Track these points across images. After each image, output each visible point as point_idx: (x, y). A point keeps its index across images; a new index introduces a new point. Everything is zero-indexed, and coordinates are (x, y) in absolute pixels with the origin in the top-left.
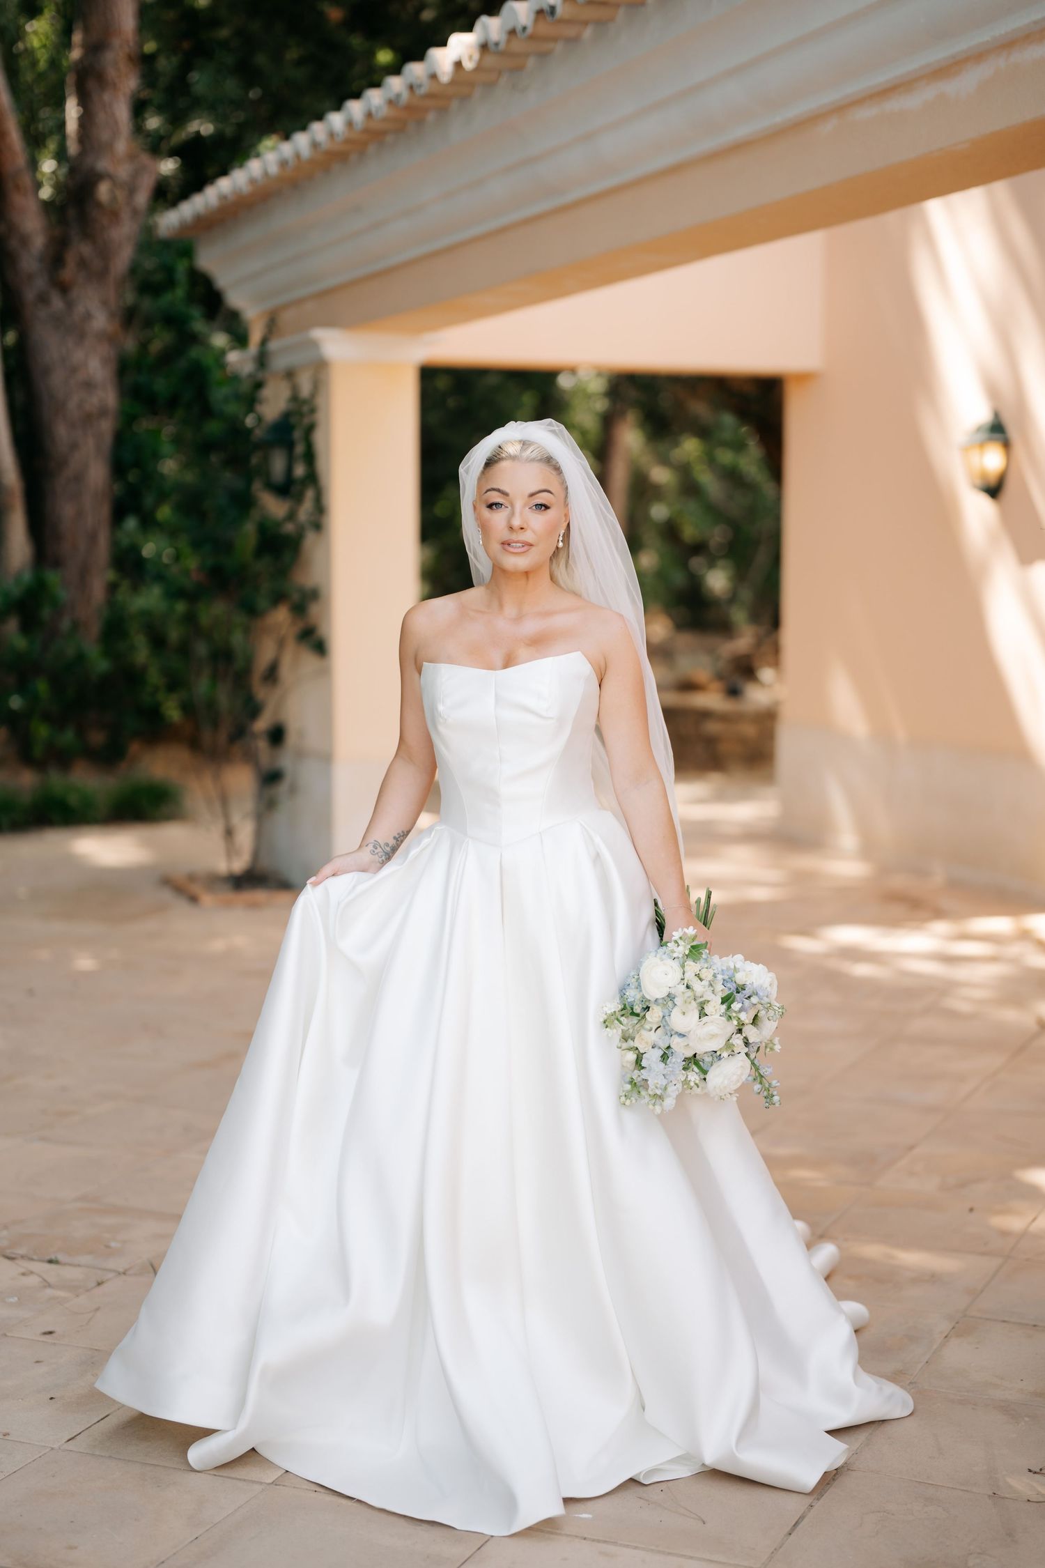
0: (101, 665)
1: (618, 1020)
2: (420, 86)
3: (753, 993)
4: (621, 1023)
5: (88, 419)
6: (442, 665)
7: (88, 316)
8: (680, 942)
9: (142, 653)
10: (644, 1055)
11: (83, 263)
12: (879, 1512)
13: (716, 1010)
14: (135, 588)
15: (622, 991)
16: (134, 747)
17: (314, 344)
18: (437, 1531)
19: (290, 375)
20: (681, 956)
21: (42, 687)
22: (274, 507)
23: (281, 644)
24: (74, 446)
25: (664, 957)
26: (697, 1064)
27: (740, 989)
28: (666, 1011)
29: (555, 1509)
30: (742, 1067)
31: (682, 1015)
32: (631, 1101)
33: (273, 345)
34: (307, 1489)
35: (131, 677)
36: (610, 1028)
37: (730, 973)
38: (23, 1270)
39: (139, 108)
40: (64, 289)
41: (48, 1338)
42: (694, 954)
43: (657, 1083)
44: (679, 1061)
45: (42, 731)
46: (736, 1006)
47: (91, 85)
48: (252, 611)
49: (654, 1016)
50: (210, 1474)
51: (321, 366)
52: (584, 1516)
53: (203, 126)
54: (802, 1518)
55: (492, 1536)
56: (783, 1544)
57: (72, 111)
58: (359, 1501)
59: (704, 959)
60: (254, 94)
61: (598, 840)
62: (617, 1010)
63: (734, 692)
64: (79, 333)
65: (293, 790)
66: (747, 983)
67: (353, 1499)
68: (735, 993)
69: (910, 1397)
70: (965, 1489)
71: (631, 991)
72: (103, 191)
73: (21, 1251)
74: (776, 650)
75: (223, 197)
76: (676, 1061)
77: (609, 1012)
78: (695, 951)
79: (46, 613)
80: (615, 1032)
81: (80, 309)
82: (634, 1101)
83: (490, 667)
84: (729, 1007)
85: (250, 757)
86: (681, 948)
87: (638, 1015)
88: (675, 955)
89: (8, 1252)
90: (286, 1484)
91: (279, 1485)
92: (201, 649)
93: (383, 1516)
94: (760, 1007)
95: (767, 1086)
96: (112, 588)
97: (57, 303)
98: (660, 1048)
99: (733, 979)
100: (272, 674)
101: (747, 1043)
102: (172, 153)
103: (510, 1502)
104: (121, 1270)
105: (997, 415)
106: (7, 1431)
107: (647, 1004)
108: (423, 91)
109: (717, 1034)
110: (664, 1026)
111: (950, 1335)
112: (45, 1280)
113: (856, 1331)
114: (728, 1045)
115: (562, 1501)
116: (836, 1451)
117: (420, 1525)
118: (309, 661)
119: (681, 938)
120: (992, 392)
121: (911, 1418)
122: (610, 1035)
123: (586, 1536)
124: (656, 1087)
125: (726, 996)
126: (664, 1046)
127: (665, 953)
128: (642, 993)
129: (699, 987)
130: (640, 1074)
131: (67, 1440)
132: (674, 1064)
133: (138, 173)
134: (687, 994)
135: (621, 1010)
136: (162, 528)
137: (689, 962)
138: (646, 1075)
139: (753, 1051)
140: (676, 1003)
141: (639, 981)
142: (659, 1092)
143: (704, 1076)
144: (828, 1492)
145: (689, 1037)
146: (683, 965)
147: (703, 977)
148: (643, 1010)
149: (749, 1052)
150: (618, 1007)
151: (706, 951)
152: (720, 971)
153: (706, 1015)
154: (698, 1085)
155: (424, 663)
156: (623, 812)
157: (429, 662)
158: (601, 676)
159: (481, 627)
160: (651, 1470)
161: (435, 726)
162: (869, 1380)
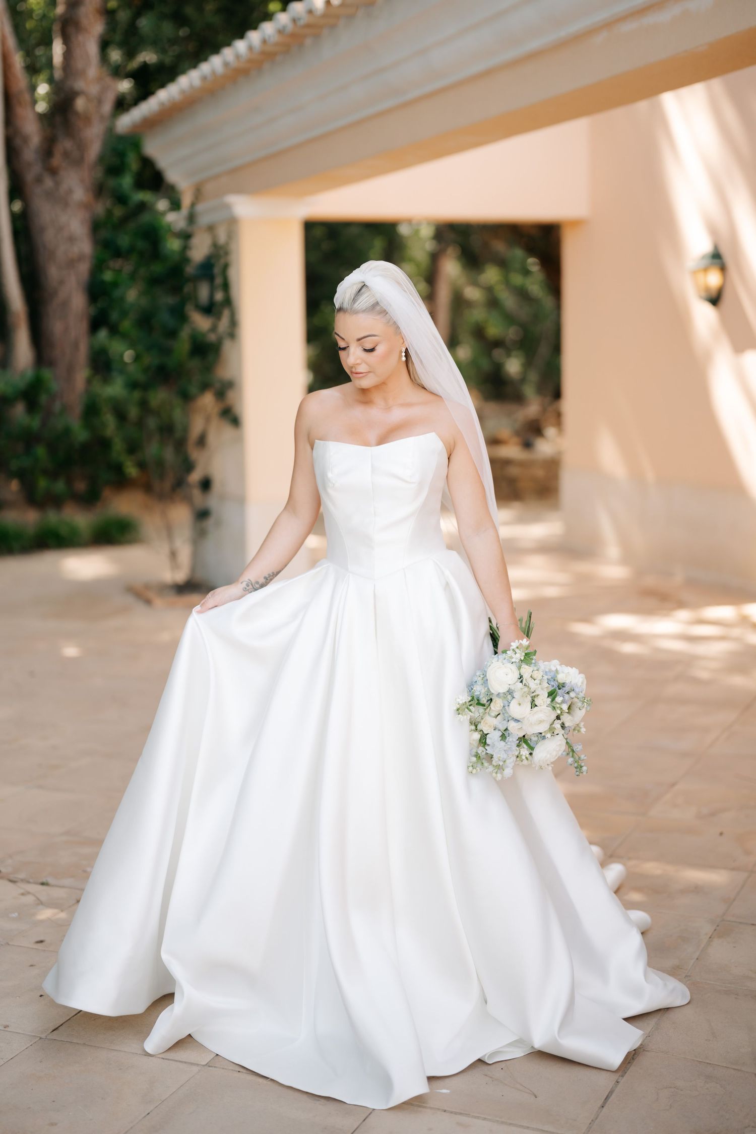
0: (81, 435)
1: (467, 708)
2: (299, 19)
3: (571, 689)
4: (470, 710)
5: (71, 263)
6: (330, 442)
7: (70, 191)
8: (517, 651)
9: (110, 425)
10: (487, 736)
11: (66, 155)
12: (671, 1087)
13: (544, 702)
14: (104, 381)
15: (470, 686)
16: (107, 493)
17: (228, 207)
18: (331, 1106)
19: (211, 228)
20: (517, 661)
21: (41, 451)
22: (201, 322)
23: (208, 420)
24: (62, 282)
25: (504, 661)
26: (526, 742)
27: (561, 686)
28: (506, 702)
29: (421, 1088)
30: (560, 745)
31: (518, 705)
32: (477, 771)
33: (200, 208)
34: (232, 1070)
35: (104, 444)
36: (462, 715)
37: (552, 674)
38: (22, 891)
39: (104, 45)
40: (53, 172)
41: (39, 946)
42: (527, 660)
43: (499, 757)
44: (515, 740)
45: (43, 483)
46: (559, 699)
47: (71, 30)
48: (187, 397)
49: (497, 705)
50: (159, 1058)
51: (232, 222)
52: (444, 1091)
53: (148, 57)
54: (611, 1092)
55: (374, 1109)
56: (598, 1116)
57: (58, 49)
58: (272, 1080)
59: (534, 663)
60: (184, 32)
61: (448, 573)
62: (467, 701)
63: (527, 445)
64: (64, 202)
65: (218, 523)
66: (567, 682)
67: (268, 1078)
68: (557, 689)
69: (687, 990)
70: (736, 1068)
71: (477, 686)
72: (80, 104)
73: (21, 876)
74: (559, 415)
75: (162, 104)
76: (513, 740)
77: (461, 702)
78: (528, 657)
79: (43, 399)
80: (465, 718)
81: (64, 187)
82: (479, 770)
83: (366, 444)
84: (553, 700)
85: (188, 499)
86: (518, 655)
87: (484, 705)
88: (513, 660)
89: (12, 877)
90: (216, 1066)
91: (211, 1067)
92: (152, 423)
93: (290, 1092)
94: (576, 700)
95: (577, 758)
96: (89, 381)
97: (49, 183)
98: (499, 730)
99: (556, 679)
100: (202, 441)
101: (563, 726)
102: (128, 75)
103: (387, 1083)
105: (716, 248)
106: (7, 1023)
107: (491, 697)
108: (302, 22)
109: (544, 721)
110: (503, 714)
111: (712, 936)
112: (38, 899)
113: (642, 933)
114: (552, 730)
115: (426, 1079)
116: (633, 1036)
117: (319, 1100)
118: (228, 431)
119: (517, 647)
120: (713, 232)
121: (688, 1006)
122: (461, 720)
123: (446, 1109)
124: (499, 760)
125: (551, 691)
126: (503, 728)
127: (505, 659)
128: (486, 689)
129: (533, 685)
130: (484, 750)
131: (51, 1030)
132: (511, 742)
133: (104, 90)
134: (524, 690)
135: (470, 701)
136: (124, 336)
137: (524, 666)
138: (490, 750)
139: (567, 732)
140: (515, 696)
141: (485, 679)
142: (501, 763)
143: (532, 752)
144: (630, 1069)
145: (522, 722)
146: (519, 668)
147: (535, 677)
148: (487, 701)
149: (565, 733)
150: (468, 699)
151: (534, 657)
152: (546, 672)
153: (536, 706)
154: (527, 758)
155: (316, 441)
156: (466, 553)
157: (320, 439)
158: (451, 451)
159: (359, 413)
160: (494, 1052)
161: (325, 489)
162: (656, 977)
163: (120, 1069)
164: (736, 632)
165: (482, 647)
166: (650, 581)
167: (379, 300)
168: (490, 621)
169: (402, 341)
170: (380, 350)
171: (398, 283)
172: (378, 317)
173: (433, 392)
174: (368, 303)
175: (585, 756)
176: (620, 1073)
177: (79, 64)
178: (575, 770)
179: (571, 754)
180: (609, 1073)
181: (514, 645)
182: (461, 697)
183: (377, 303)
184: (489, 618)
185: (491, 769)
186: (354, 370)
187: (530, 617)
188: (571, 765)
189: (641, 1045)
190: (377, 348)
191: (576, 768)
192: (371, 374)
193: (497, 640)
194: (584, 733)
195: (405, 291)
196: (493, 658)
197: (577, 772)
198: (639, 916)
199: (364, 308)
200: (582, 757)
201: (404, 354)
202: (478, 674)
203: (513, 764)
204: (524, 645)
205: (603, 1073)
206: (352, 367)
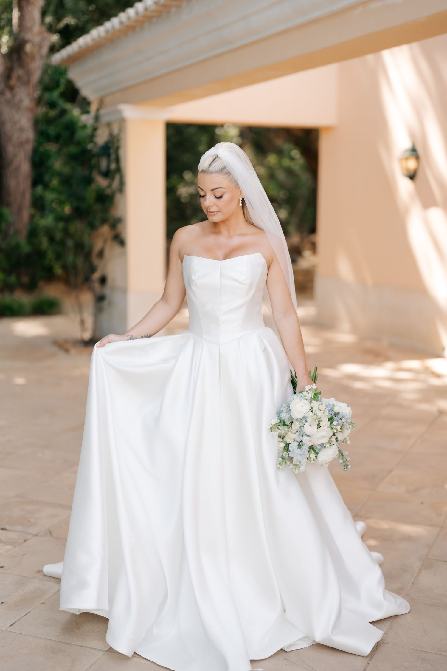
0: (26, 248)
1: (277, 427)
3: (343, 417)
4: (279, 429)
5: (21, 144)
6: (194, 257)
7: (21, 101)
8: (309, 392)
9: (45, 243)
10: (289, 445)
11: (19, 78)
12: (401, 667)
13: (326, 424)
14: (42, 216)
15: (279, 413)
16: (41, 284)
17: (119, 112)
19: (109, 125)
20: (309, 398)
21: (1, 257)
22: (102, 182)
23: (105, 241)
24: (15, 156)
25: (301, 398)
26: (313, 449)
27: (337, 415)
28: (302, 424)
30: (335, 451)
31: (309, 426)
33: (102, 112)
35: (40, 254)
36: (274, 431)
37: (331, 407)
39: (44, 13)
40: (11, 88)
41: (1, 570)
42: (315, 397)
43: (297, 459)
44: (307, 448)
45: (2, 277)
46: (335, 423)
47: (24, 3)
48: (93, 227)
49: (296, 426)
51: (122, 121)
52: (259, 669)
53: (69, 20)
57: (15, 14)
59: (320, 400)
60: (92, 8)
61: (265, 342)
62: (277, 423)
64: (17, 106)
65: (110, 304)
66: (340, 412)
68: (334, 416)
69: (408, 603)
70: (440, 653)
71: (284, 414)
72: (28, 48)
74: (313, 244)
75: (81, 47)
76: (305, 448)
77: (273, 424)
78: (316, 396)
79: (3, 226)
80: (276, 433)
81: (17, 98)
82: (284, 467)
83: (217, 259)
84: (331, 423)
85: (91, 289)
86: (310, 395)
87: (287, 426)
88: (307, 398)
91: (111, 652)
92: (70, 243)
94: (345, 423)
95: (345, 460)
96: (32, 217)
97: (8, 95)
98: (297, 442)
99: (333, 410)
100: (101, 254)
101: (337, 440)
102: (57, 31)
104: (35, 533)
105: (413, 145)
107: (292, 420)
109: (325, 436)
110: (300, 431)
111: (421, 569)
114: (330, 442)
115: (249, 662)
116: (377, 634)
118: (117, 249)
119: (309, 390)
120: (412, 136)
122: (273, 435)
124: (297, 461)
125: (330, 418)
126: (299, 440)
127: (301, 397)
128: (289, 415)
129: (319, 414)
130: (287, 454)
131: (9, 626)
132: (304, 449)
133: (43, 39)
134: (314, 417)
135: (279, 423)
136: (53, 190)
137: (313, 402)
138: (291, 455)
139: (339, 443)
140: (307, 421)
141: (289, 409)
142: (298, 463)
143: (317, 455)
144: (375, 655)
145: (311, 437)
146: (311, 403)
147: (320, 409)
148: (290, 423)
149: (338, 444)
150: (278, 421)
151: (320, 396)
152: (327, 405)
153: (321, 427)
154: (314, 460)
155: (185, 256)
156: (277, 329)
157: (188, 255)
158: (270, 265)
159: (211, 239)
160: (290, 645)
161: (190, 285)
162: (391, 597)
163: (53, 652)
164: (422, 377)
165: (286, 389)
166: (369, 344)
167: (226, 166)
168: (291, 372)
169: (240, 193)
170: (226, 197)
171: (239, 156)
172: (225, 176)
173: (259, 227)
174: (218, 167)
175: (350, 458)
176: (369, 658)
177: (28, 24)
178: (344, 467)
179: (341, 457)
180: (362, 658)
181: (307, 388)
182: (273, 420)
183: (225, 168)
184: (291, 370)
185: (292, 466)
186: (209, 210)
187: (316, 370)
188: (341, 464)
189: (381, 639)
190: (224, 196)
191: (344, 466)
192: (219, 213)
193: (295, 385)
194: (349, 444)
195: (243, 161)
196: (294, 396)
197: (345, 468)
198: (376, 555)
199: (216, 170)
200: (348, 459)
201: (241, 202)
202: (284, 405)
203: (306, 463)
204: (313, 388)
205: (359, 658)
206: (208, 208)
